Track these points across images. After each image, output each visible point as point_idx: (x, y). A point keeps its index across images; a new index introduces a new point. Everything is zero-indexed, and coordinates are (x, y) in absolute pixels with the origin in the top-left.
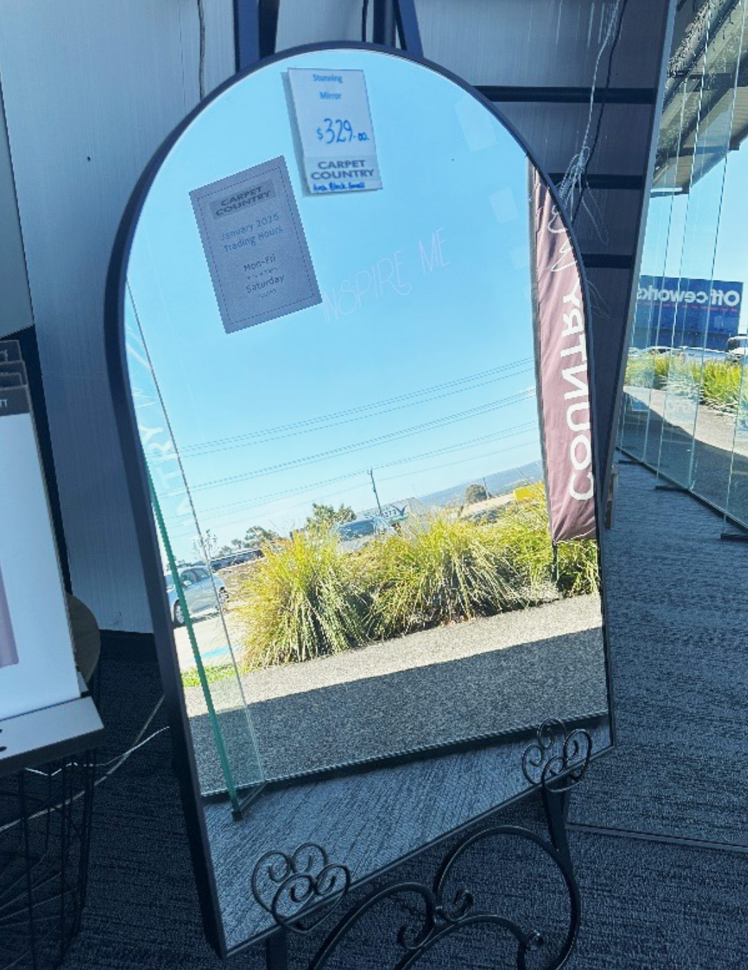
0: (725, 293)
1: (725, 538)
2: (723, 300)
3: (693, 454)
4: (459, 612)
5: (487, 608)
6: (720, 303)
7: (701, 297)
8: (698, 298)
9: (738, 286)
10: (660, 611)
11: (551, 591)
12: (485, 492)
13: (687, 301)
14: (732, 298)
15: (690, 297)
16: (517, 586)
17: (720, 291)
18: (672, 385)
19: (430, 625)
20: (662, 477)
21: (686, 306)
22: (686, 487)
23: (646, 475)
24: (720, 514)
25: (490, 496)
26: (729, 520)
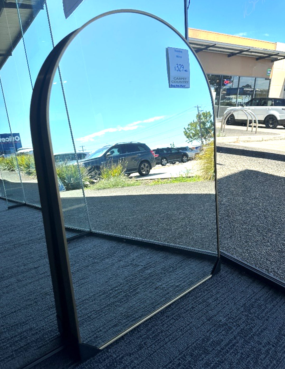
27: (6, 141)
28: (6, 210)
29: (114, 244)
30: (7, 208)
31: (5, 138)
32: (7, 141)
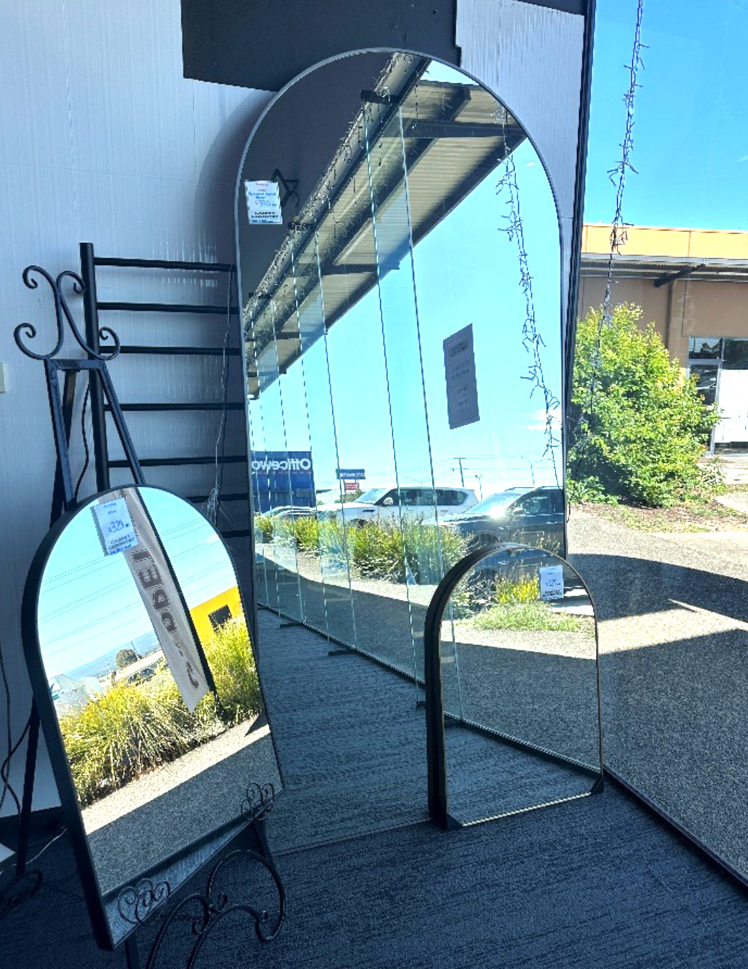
0: (300, 460)
1: (331, 654)
2: (300, 466)
3: (300, 597)
4: (147, 762)
5: (172, 754)
6: (298, 468)
7: (284, 465)
8: (281, 465)
9: (307, 455)
10: (300, 716)
11: (218, 726)
12: (134, 654)
13: (275, 469)
14: (305, 464)
15: (276, 465)
16: (190, 728)
17: (297, 460)
18: (276, 539)
19: (124, 783)
20: (282, 616)
21: (274, 473)
22: (301, 622)
23: (272, 616)
24: (325, 637)
25: (140, 657)
26: (331, 640)
27: (280, 469)
28: (323, 658)
29: (492, 744)
30: (326, 654)
31: (279, 462)
32: (282, 467)
